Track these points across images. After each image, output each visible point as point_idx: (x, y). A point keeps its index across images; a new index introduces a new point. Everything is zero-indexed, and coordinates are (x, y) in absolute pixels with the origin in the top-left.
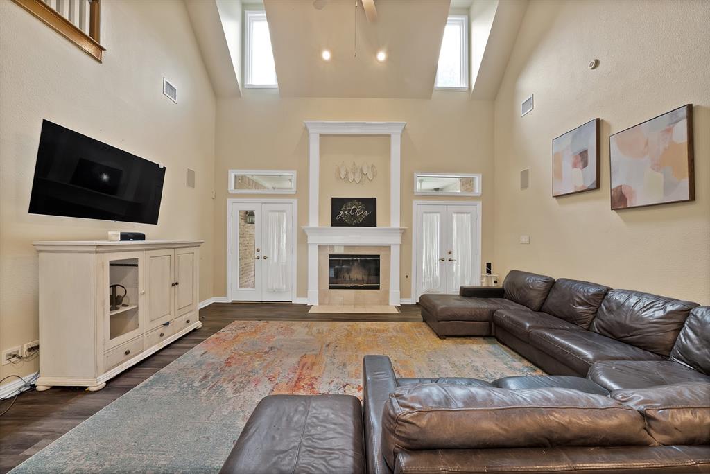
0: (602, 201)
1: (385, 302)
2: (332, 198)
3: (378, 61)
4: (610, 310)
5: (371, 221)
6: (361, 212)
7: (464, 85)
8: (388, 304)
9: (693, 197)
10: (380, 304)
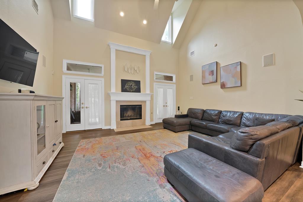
0: (218, 86)
1: (144, 124)
2: (121, 80)
3: (143, 24)
4: (224, 116)
5: (138, 90)
6: (134, 87)
7: (170, 41)
8: (145, 125)
9: (241, 86)
10: (142, 125)
